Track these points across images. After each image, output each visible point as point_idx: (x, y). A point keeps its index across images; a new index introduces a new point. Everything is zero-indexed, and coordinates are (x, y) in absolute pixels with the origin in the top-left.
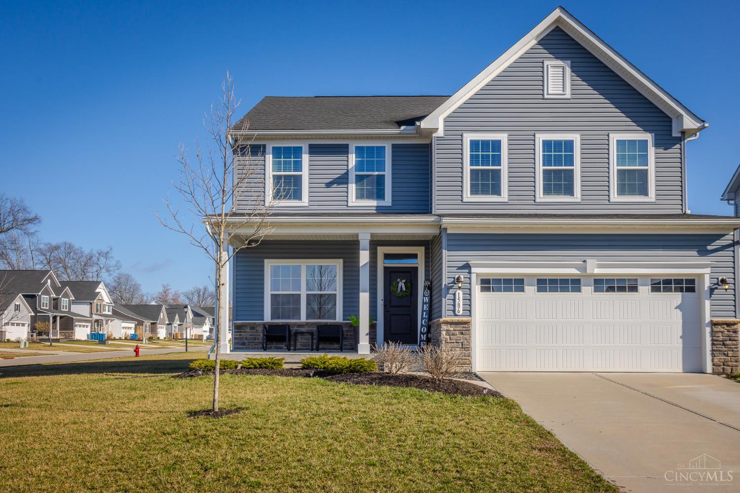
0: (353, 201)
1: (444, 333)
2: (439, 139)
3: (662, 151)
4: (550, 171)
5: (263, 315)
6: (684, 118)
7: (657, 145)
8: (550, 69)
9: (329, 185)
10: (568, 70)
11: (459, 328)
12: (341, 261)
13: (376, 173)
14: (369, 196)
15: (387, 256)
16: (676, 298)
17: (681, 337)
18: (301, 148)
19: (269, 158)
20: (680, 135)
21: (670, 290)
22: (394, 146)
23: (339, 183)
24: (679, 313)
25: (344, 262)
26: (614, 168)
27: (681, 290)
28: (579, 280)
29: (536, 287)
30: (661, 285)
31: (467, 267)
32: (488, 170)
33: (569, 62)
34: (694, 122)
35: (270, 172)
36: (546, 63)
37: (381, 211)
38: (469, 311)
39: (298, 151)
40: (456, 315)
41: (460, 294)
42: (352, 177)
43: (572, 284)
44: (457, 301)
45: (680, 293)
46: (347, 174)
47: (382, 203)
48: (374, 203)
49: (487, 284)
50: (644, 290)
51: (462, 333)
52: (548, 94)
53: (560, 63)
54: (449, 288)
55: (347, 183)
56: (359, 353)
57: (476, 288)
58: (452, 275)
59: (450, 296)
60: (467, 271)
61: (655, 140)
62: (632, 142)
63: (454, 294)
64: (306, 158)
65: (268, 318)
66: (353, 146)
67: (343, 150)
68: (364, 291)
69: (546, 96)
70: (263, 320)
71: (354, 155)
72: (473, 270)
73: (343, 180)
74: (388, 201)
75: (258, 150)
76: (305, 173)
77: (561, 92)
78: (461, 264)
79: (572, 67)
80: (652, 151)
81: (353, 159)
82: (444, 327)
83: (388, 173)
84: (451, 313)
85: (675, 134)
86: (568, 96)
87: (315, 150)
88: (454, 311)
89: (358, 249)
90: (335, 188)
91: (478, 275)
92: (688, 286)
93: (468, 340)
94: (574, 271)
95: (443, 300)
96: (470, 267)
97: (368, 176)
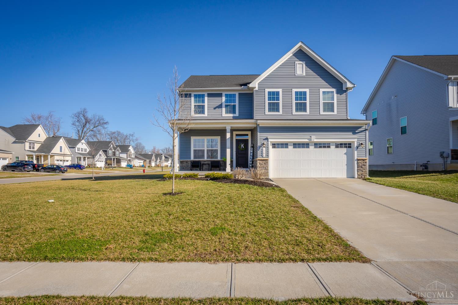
0: (224, 114)
1: (258, 164)
2: (256, 91)
3: (339, 95)
4: (298, 103)
5: (190, 157)
6: (347, 83)
7: (337, 93)
8: (298, 65)
9: (215, 108)
10: (304, 65)
11: (264, 162)
12: (220, 137)
13: (233, 104)
14: (230, 113)
15: (237, 135)
16: (344, 150)
17: (346, 165)
18: (204, 94)
19: (193, 98)
20: (346, 90)
21: (342, 147)
22: (239, 94)
23: (218, 108)
24: (346, 156)
26: (322, 102)
27: (346, 147)
28: (309, 144)
29: (293, 147)
30: (339, 145)
31: (267, 139)
32: (275, 102)
33: (305, 62)
34: (350, 84)
35: (193, 104)
36: (296, 62)
37: (235, 118)
38: (268, 155)
39: (203, 96)
40: (263, 157)
41: (264, 149)
42: (224, 105)
43: (305, 145)
44: (263, 152)
45: (346, 149)
46: (222, 104)
47: (235, 115)
48: (232, 115)
49: (274, 145)
50: (333, 147)
51: (265, 164)
52: (297, 74)
53: (301, 62)
54: (260, 147)
55: (222, 108)
56: (227, 171)
57: (270, 147)
58: (261, 142)
59: (260, 150)
61: (337, 91)
62: (328, 92)
63: (262, 149)
64: (206, 98)
65: (192, 158)
66: (224, 94)
67: (220, 95)
68: (228, 148)
69: (296, 75)
70: (190, 159)
71: (224, 97)
73: (220, 106)
74: (237, 114)
75: (188, 95)
76: (206, 104)
77: (302, 73)
78: (265, 138)
79: (306, 64)
80: (335, 95)
81: (224, 99)
82: (258, 161)
83: (237, 104)
84: (261, 156)
85: (344, 89)
86: (304, 74)
87: (210, 95)
88: (262, 155)
89: (226, 133)
90: (217, 109)
91: (271, 142)
92: (348, 146)
93: (268, 167)
94: (307, 140)
95: (258, 151)
96: (268, 139)
97: (230, 105)
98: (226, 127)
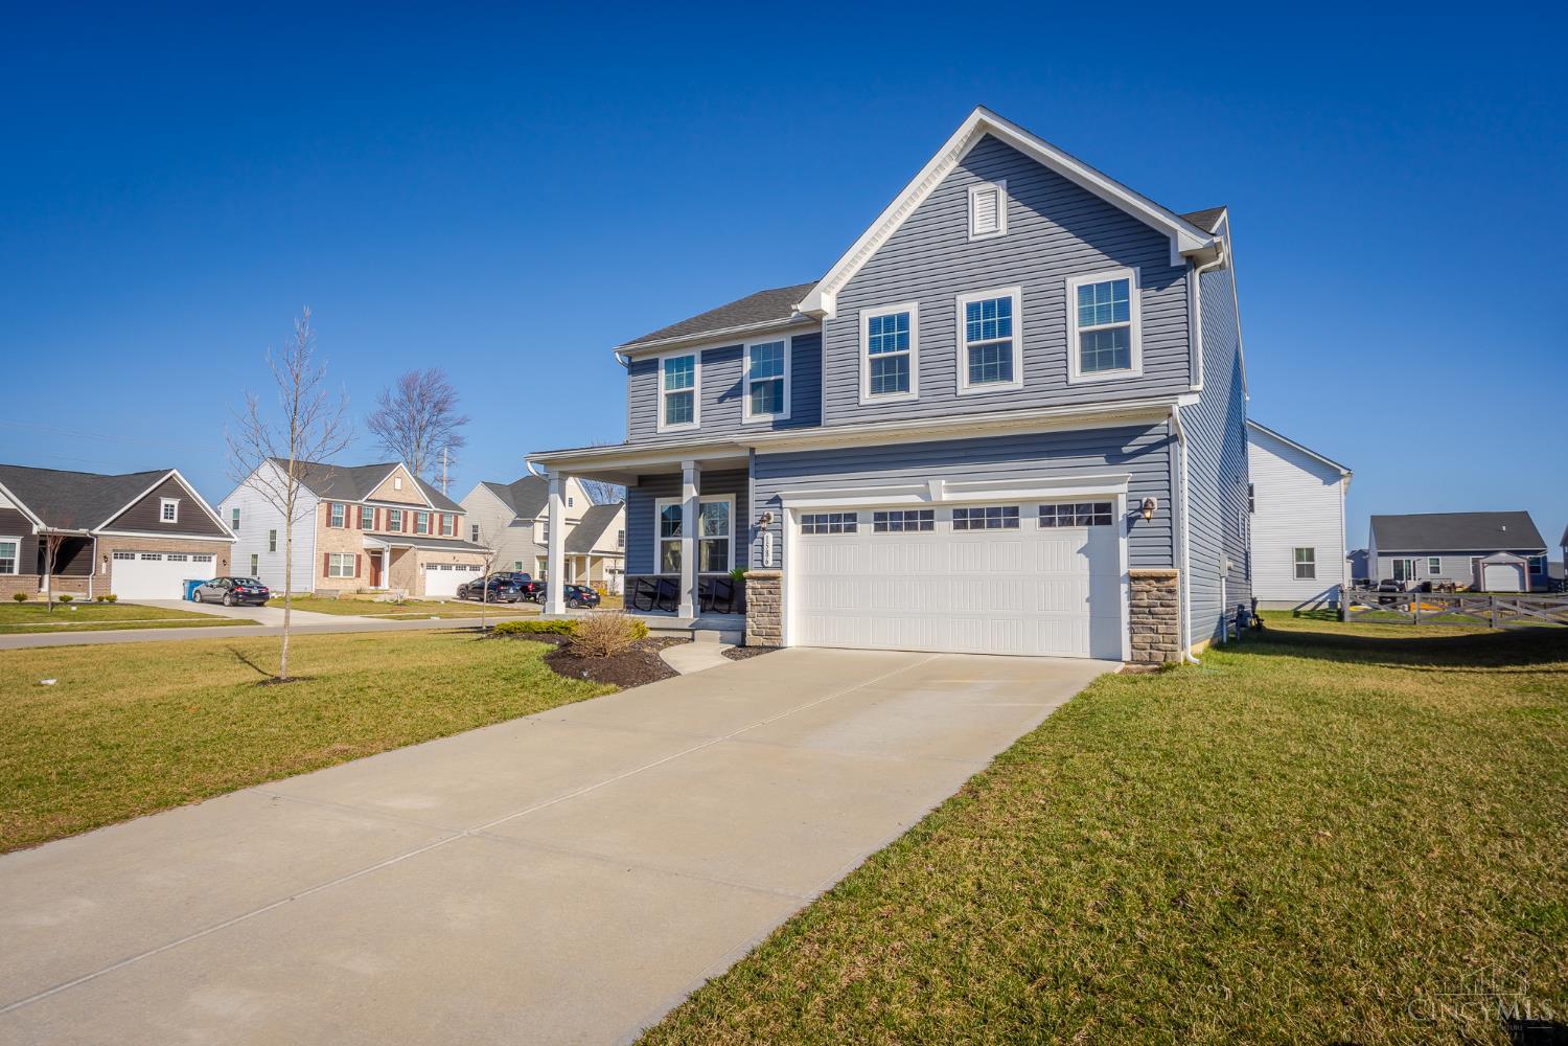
0: (748, 416)
1: (749, 591)
2: (830, 322)
3: (1152, 292)
5: (653, 567)
6: (1179, 234)
7: (1144, 284)
8: (977, 199)
9: (721, 400)
10: (1003, 194)
11: (768, 584)
12: (734, 495)
13: (773, 378)
14: (768, 409)
16: (1080, 535)
17: (1087, 600)
18: (693, 357)
19: (662, 373)
20: (1184, 263)
21: (1070, 522)
22: (794, 340)
23: (732, 396)
24: (1084, 561)
25: (737, 498)
26: (1075, 330)
27: (1089, 522)
28: (932, 511)
29: (873, 526)
30: (1052, 515)
31: (777, 500)
32: (894, 357)
33: (1004, 182)
34: (1194, 236)
35: (662, 391)
36: (971, 190)
37: (778, 425)
38: (780, 561)
39: (690, 361)
40: (764, 567)
41: (769, 537)
42: (747, 387)
43: (919, 519)
44: (765, 547)
45: (1086, 528)
46: (741, 383)
47: (781, 417)
48: (769, 417)
49: (814, 523)
50: (1029, 523)
51: (770, 593)
52: (974, 235)
53: (991, 186)
54: (756, 530)
55: (741, 395)
56: (681, 616)
57: (793, 529)
58: (760, 512)
59: (757, 541)
60: (778, 505)
61: (1142, 276)
62: (1103, 287)
63: (763, 539)
64: (698, 368)
65: (657, 571)
66: (748, 345)
67: (736, 353)
68: (687, 537)
69: (971, 239)
70: (653, 573)
71: (749, 358)
72: (785, 503)
73: (736, 392)
74: (786, 414)
75: (651, 366)
76: (697, 388)
77: (994, 229)
78: (770, 496)
79: (1008, 189)
80: (1135, 295)
81: (747, 363)
82: (749, 583)
83: (787, 377)
84: (759, 564)
85: (1175, 262)
86: (1003, 231)
87: (709, 357)
88: (762, 561)
90: (728, 402)
91: (794, 511)
92: (1099, 514)
93: (778, 602)
94: (915, 499)
95: (750, 545)
96: (781, 500)
97: (765, 382)
98: (679, 465)
